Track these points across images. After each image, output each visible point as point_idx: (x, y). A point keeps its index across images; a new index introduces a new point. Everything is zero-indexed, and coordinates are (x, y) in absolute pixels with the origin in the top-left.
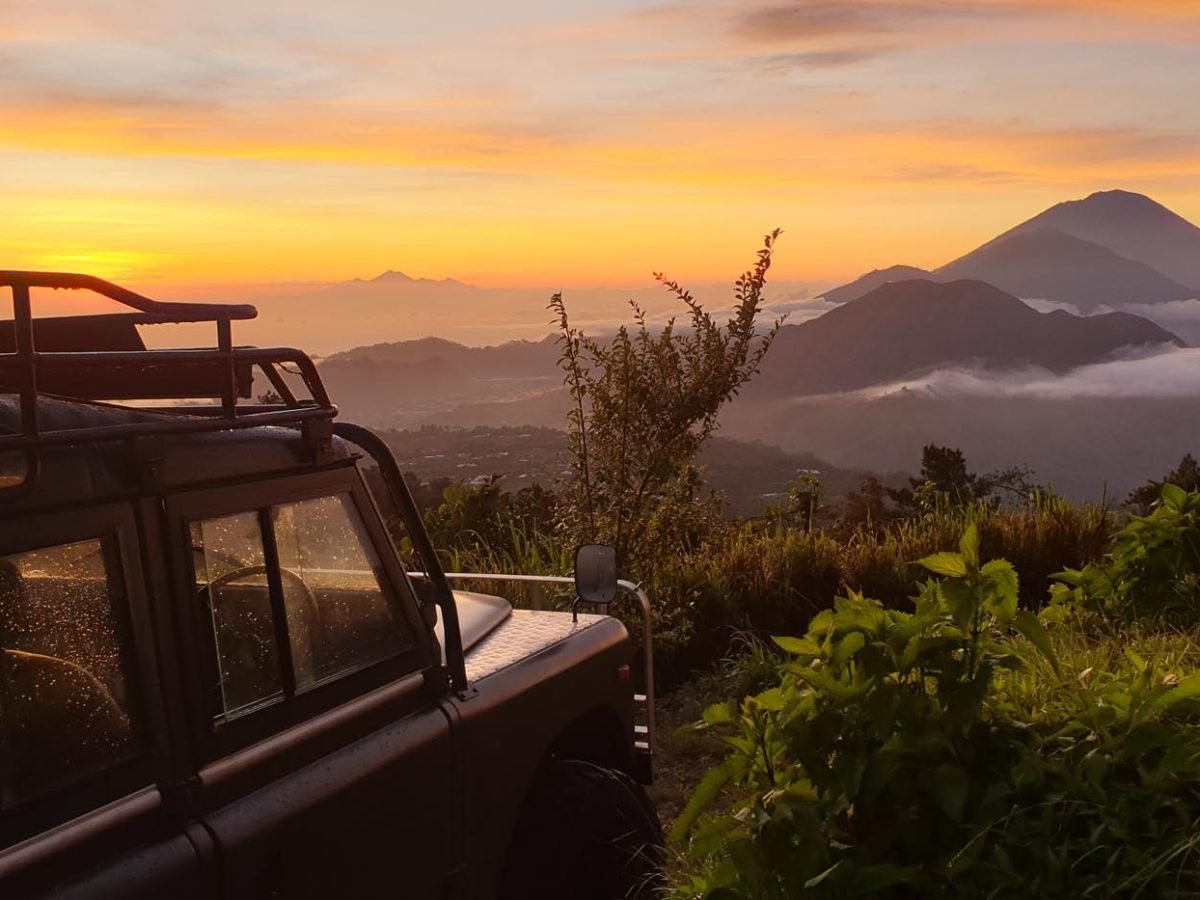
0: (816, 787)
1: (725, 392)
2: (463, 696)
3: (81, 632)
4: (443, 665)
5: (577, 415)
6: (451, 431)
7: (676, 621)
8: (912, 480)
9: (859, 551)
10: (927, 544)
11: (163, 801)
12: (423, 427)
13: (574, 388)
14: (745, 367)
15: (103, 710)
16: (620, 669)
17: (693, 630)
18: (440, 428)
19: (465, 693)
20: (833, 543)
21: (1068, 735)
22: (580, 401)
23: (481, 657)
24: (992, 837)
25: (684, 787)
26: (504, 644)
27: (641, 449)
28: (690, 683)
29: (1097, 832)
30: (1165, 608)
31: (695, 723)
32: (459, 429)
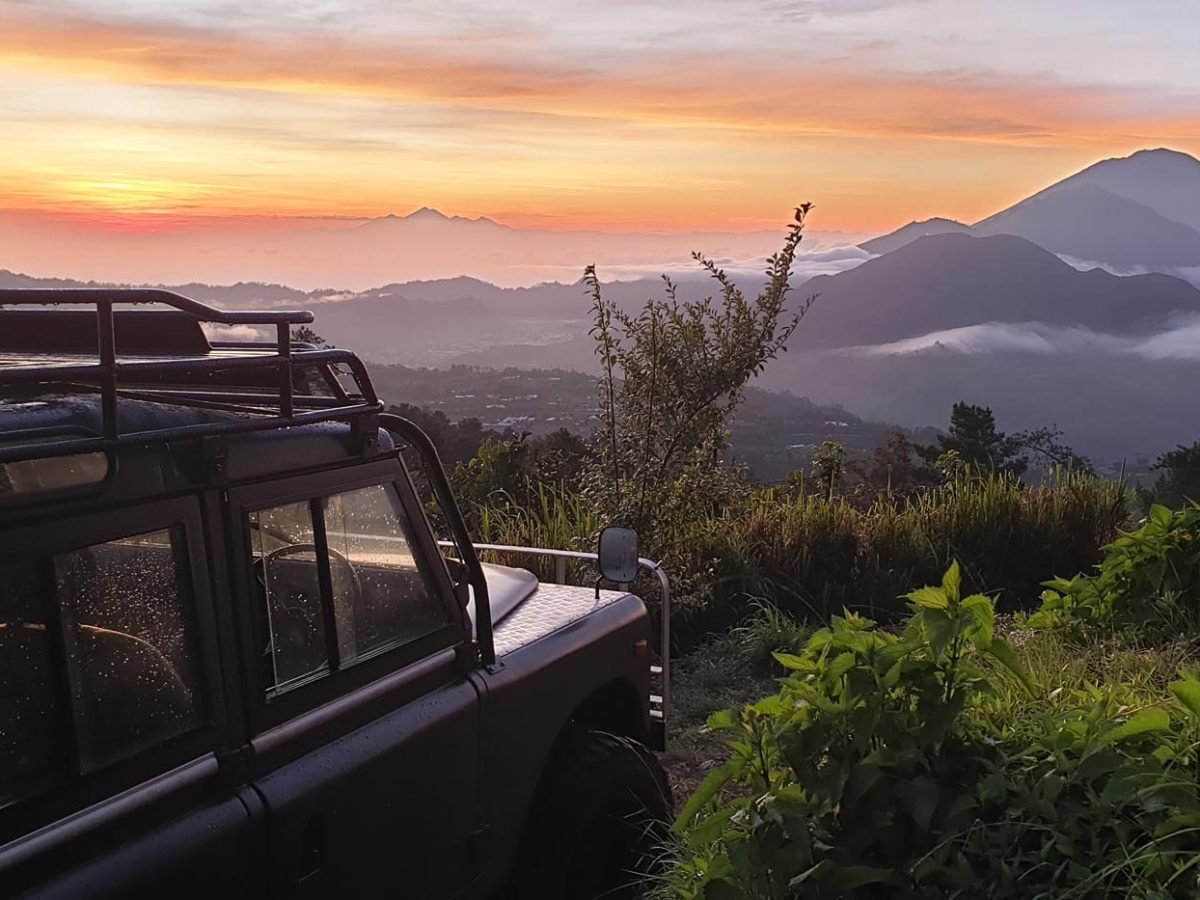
0: (804, 791)
1: (751, 367)
2: (491, 669)
3: (151, 615)
4: (474, 641)
5: (606, 384)
6: (481, 371)
7: (695, 587)
8: (940, 438)
9: (877, 521)
10: (946, 515)
11: (219, 767)
12: (453, 366)
13: (604, 358)
14: (772, 343)
15: (169, 686)
16: (639, 644)
17: (712, 597)
18: (471, 367)
19: (493, 667)
20: (853, 512)
21: (1032, 754)
22: (610, 371)
23: (508, 632)
24: (957, 846)
25: (697, 749)
26: (530, 619)
27: (667, 420)
28: (706, 645)
29: (1047, 846)
30: (1145, 622)
31: (701, 727)
32: (489, 370)
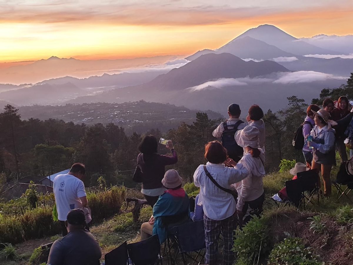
6: (75, 105)
18: (72, 104)
32: (78, 104)
